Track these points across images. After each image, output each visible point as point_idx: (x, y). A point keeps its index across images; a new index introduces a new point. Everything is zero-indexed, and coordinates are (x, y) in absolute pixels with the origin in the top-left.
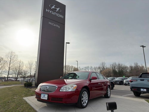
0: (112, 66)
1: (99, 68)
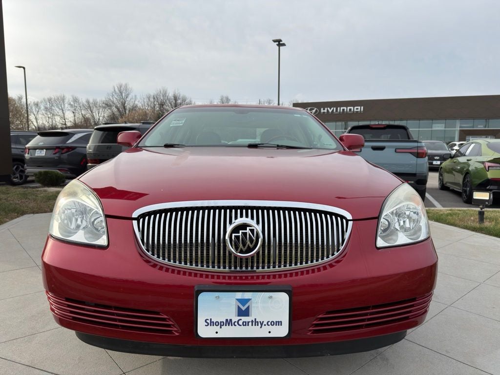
0: (152, 100)
1: (108, 105)
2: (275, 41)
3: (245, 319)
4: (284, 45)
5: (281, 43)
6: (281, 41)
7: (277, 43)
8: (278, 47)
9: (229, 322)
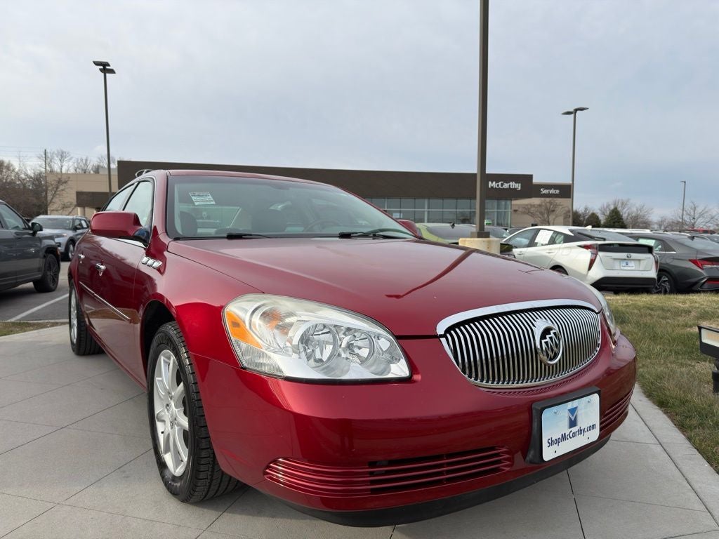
2: (97, 64)
3: (575, 429)
4: (112, 71)
5: (107, 67)
6: (109, 65)
7: (102, 67)
8: (103, 74)
9: (564, 437)
